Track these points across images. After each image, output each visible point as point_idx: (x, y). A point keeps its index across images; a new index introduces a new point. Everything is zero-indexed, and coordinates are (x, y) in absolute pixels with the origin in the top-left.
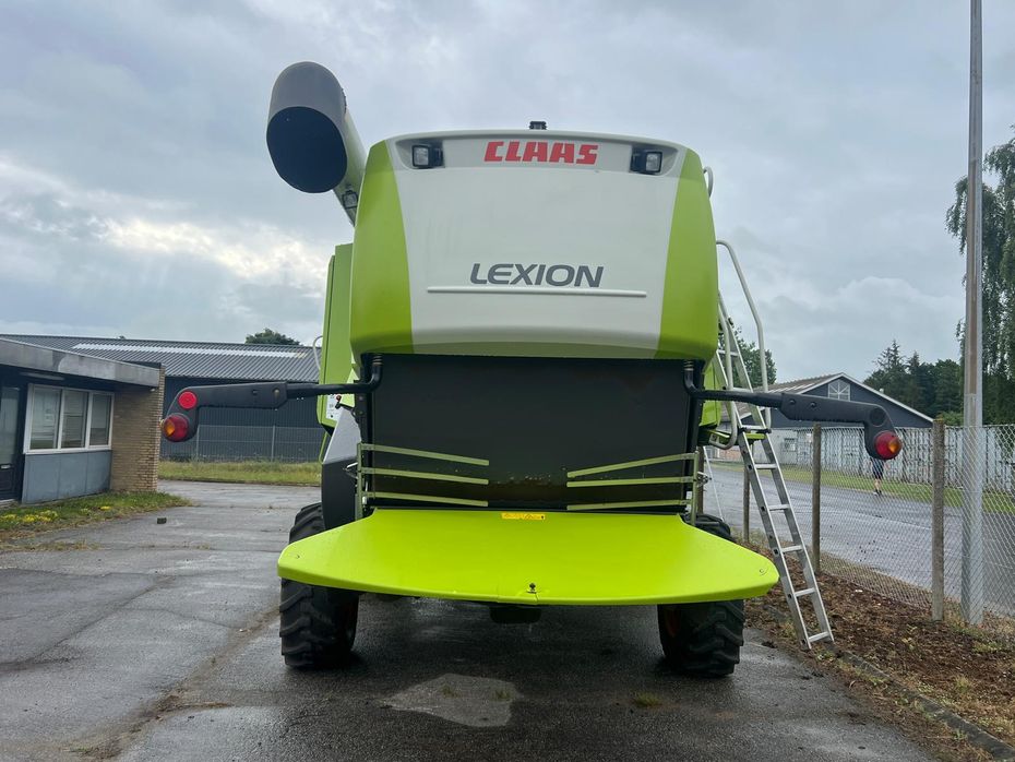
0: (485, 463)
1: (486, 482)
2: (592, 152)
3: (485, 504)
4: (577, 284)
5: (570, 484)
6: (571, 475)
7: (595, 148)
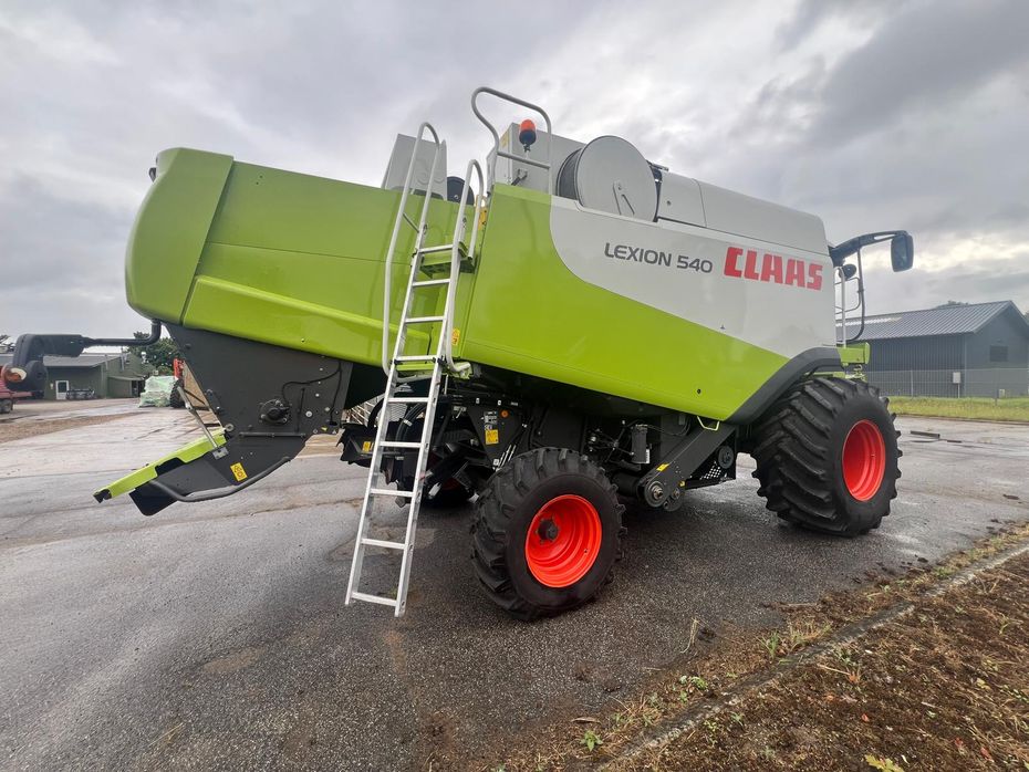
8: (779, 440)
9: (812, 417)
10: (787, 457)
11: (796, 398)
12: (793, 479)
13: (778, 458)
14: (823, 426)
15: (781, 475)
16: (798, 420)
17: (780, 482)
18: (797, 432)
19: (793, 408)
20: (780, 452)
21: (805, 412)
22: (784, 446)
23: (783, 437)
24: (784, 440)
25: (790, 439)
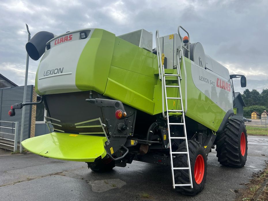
0: (60, 121)
1: (61, 126)
2: (71, 37)
3: (64, 132)
4: (59, 73)
5: (77, 127)
6: (76, 124)
7: (72, 35)
8: (225, 138)
9: (234, 131)
10: (228, 143)
11: (228, 125)
12: (230, 150)
13: (225, 144)
14: (237, 133)
15: (226, 149)
16: (230, 132)
17: (226, 151)
18: (231, 135)
19: (228, 128)
20: (226, 142)
21: (232, 129)
22: (227, 140)
23: (226, 137)
24: (226, 138)
25: (228, 138)
